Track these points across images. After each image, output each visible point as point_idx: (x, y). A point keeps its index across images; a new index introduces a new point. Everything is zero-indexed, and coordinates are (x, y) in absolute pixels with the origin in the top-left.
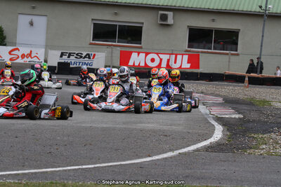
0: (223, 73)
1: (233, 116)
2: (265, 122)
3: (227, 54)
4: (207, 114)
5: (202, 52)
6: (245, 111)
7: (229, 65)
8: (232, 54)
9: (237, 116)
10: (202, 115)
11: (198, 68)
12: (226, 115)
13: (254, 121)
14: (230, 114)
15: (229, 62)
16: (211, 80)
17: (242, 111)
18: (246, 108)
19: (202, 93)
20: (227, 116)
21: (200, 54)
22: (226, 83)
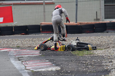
0: (39, 24)
1: (50, 69)
2: (83, 72)
3: (42, 4)
4: (21, 70)
5: (14, 4)
6: (63, 62)
7: (44, 16)
8: (47, 4)
9: (54, 69)
10: (17, 71)
11: (12, 21)
12: (43, 68)
13: (72, 72)
14: (47, 67)
15: (44, 11)
16: (27, 33)
17: (59, 63)
18: (64, 59)
19: (18, 47)
20: (43, 70)
21: (13, 7)
22: (43, 35)
